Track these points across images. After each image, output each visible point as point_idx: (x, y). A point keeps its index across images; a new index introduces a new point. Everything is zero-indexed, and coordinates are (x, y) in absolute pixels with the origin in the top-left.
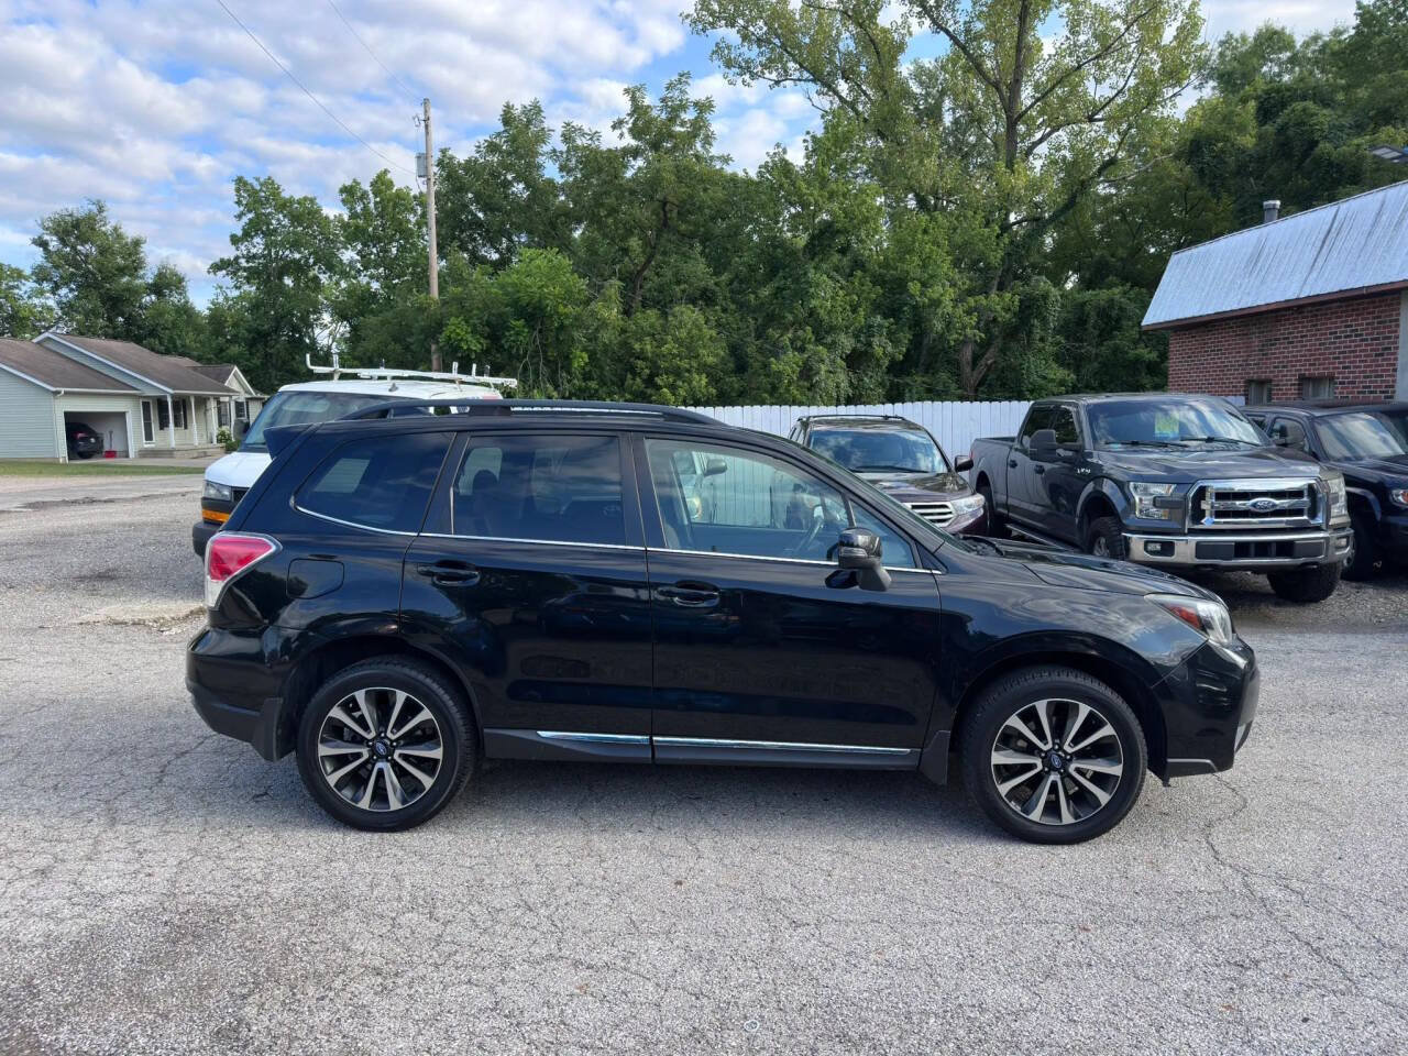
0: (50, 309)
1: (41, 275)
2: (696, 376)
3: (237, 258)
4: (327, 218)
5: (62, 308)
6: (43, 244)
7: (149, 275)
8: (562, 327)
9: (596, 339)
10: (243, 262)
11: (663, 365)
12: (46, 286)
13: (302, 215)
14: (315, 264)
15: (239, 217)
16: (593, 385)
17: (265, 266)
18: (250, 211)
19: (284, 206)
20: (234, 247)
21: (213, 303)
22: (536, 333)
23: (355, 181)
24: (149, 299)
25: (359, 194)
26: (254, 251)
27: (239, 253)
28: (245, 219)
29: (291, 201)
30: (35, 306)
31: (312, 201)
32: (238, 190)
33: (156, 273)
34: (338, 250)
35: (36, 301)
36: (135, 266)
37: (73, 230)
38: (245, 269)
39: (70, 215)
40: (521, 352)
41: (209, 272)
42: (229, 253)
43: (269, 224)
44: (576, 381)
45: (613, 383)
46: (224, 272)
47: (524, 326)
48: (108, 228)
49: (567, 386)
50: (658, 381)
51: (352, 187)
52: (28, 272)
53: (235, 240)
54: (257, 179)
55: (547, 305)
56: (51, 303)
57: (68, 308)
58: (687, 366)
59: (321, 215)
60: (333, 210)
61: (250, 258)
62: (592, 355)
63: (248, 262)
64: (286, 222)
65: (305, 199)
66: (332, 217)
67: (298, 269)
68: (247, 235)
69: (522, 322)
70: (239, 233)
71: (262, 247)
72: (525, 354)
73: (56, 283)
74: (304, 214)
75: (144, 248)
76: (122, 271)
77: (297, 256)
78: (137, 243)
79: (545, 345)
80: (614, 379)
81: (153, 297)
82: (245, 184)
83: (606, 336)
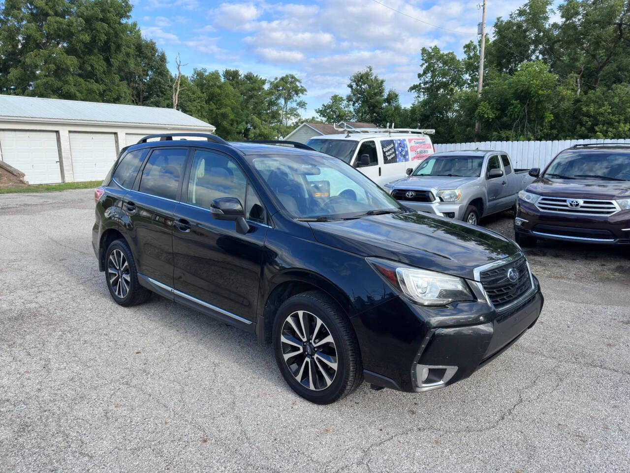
0: (350, 112)
1: (349, 99)
2: (622, 125)
3: (420, 84)
4: (459, 61)
5: (355, 111)
6: (351, 86)
7: (385, 95)
8: (539, 102)
9: (559, 106)
10: (422, 85)
11: (601, 118)
12: (351, 103)
13: (447, 60)
14: (451, 83)
15: (422, 66)
16: (555, 132)
17: (432, 86)
18: (426, 62)
19: (441, 58)
20: (419, 79)
21: (413, 105)
22: (526, 106)
23: (471, 41)
24: (385, 105)
25: (472, 47)
26: (427, 80)
27: (421, 82)
28: (424, 66)
29: (443, 56)
30: (346, 111)
31: (452, 53)
32: (422, 54)
33: (388, 93)
34: (463, 75)
35: (346, 109)
36: (381, 93)
37: (361, 79)
38: (423, 88)
39: (360, 74)
40: (516, 116)
41: (408, 91)
42: (417, 82)
43: (434, 67)
44: (545, 130)
45: (569, 130)
46: (414, 90)
47: (519, 104)
48: (373, 77)
49: (540, 133)
50: (597, 128)
51: (469, 44)
52: (345, 98)
53: (420, 76)
54: (431, 48)
55: (532, 91)
56: (352, 110)
57: (357, 111)
58: (617, 119)
59: (456, 59)
60: (461, 56)
61: (425, 83)
62: (556, 116)
63: (424, 85)
64: (441, 65)
65: (449, 53)
66: (461, 60)
67: (445, 85)
68: (425, 73)
69: (518, 101)
70: (422, 72)
71: (430, 77)
72: (518, 117)
73: (354, 102)
74: (449, 60)
75: (385, 84)
76: (375, 94)
77: (444, 80)
78: (382, 82)
79: (530, 111)
80: (570, 128)
81: (387, 104)
82: (425, 50)
83: (565, 105)
